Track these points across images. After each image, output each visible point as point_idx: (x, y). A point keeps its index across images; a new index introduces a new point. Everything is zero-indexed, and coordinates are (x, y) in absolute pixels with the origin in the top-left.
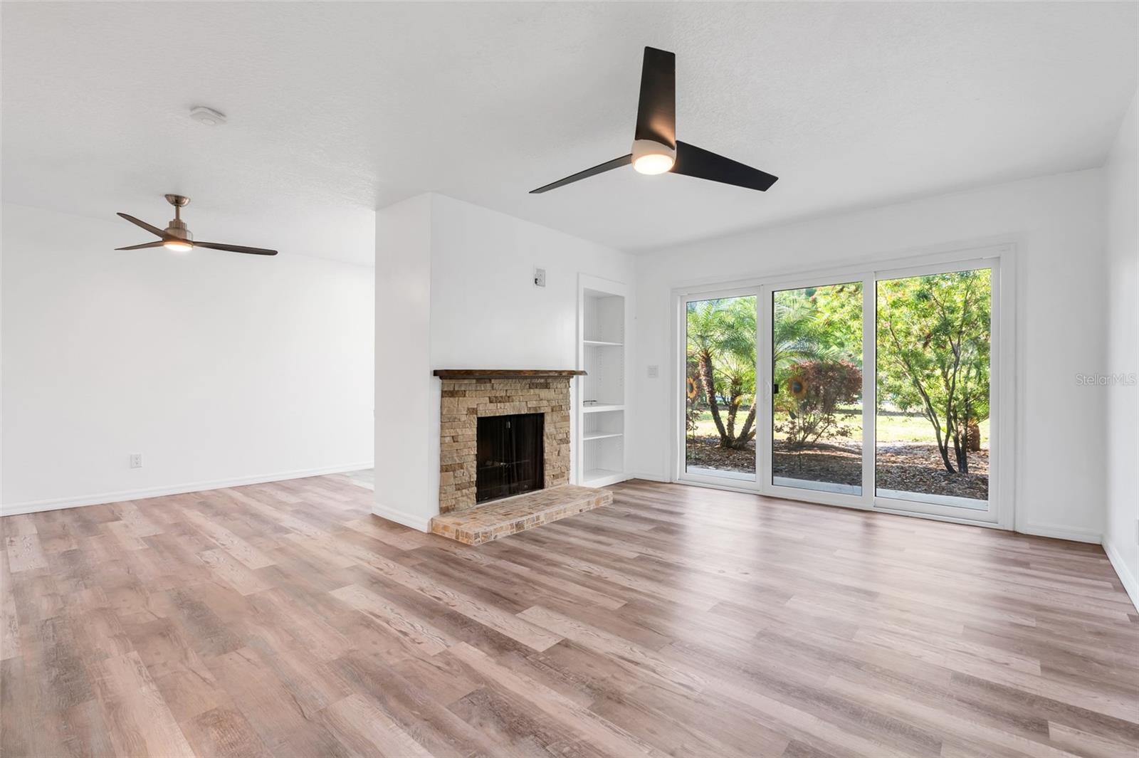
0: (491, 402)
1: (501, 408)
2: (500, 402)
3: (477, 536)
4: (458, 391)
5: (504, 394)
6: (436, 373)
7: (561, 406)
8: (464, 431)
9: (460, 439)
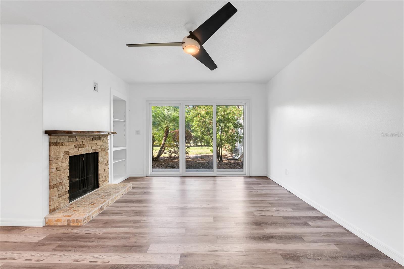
0: (75, 148)
1: (80, 151)
2: (80, 148)
3: (84, 219)
4: (59, 142)
5: (81, 143)
6: (46, 132)
7: (105, 148)
8: (62, 164)
9: (60, 169)
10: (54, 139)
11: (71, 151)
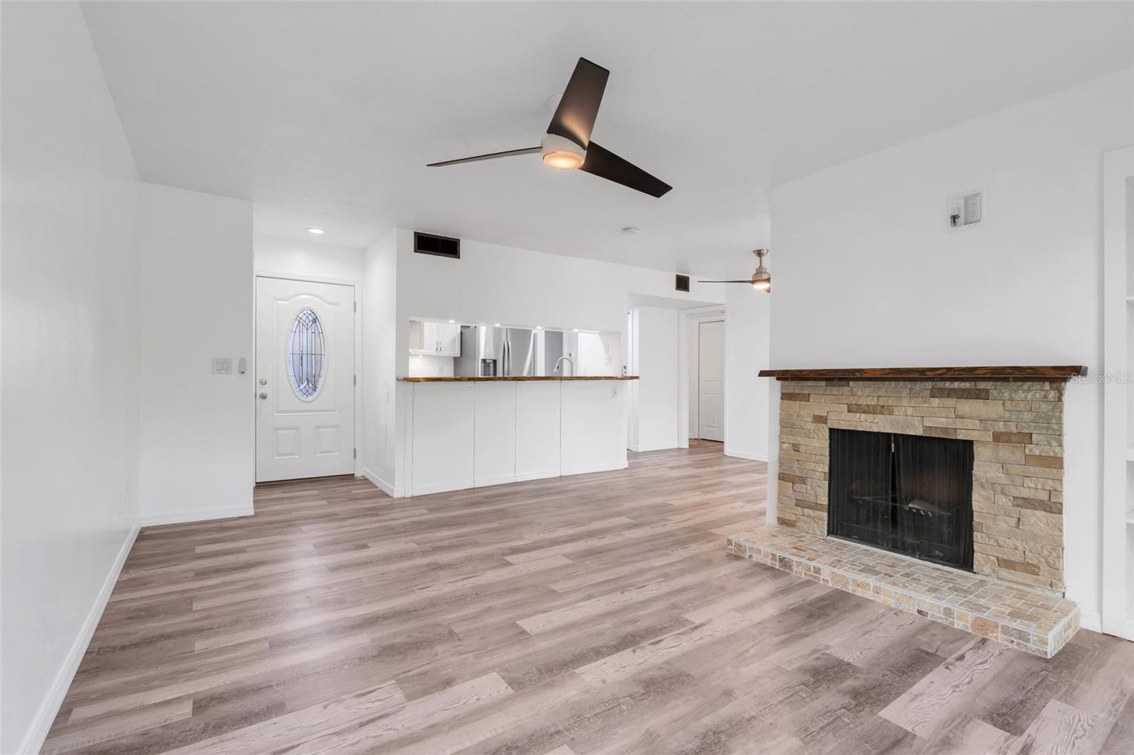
0: (850, 411)
2: (865, 412)
4: (801, 394)
5: (873, 403)
7: (1030, 434)
8: (807, 441)
9: (802, 448)
10: (793, 387)
11: (832, 417)
